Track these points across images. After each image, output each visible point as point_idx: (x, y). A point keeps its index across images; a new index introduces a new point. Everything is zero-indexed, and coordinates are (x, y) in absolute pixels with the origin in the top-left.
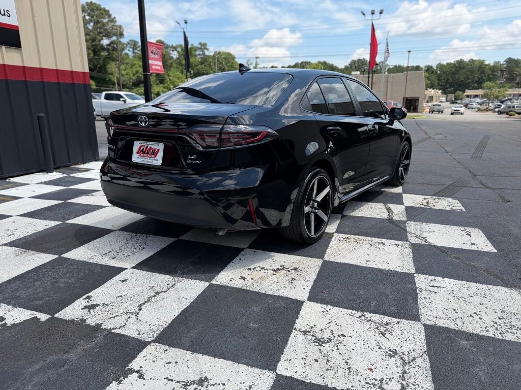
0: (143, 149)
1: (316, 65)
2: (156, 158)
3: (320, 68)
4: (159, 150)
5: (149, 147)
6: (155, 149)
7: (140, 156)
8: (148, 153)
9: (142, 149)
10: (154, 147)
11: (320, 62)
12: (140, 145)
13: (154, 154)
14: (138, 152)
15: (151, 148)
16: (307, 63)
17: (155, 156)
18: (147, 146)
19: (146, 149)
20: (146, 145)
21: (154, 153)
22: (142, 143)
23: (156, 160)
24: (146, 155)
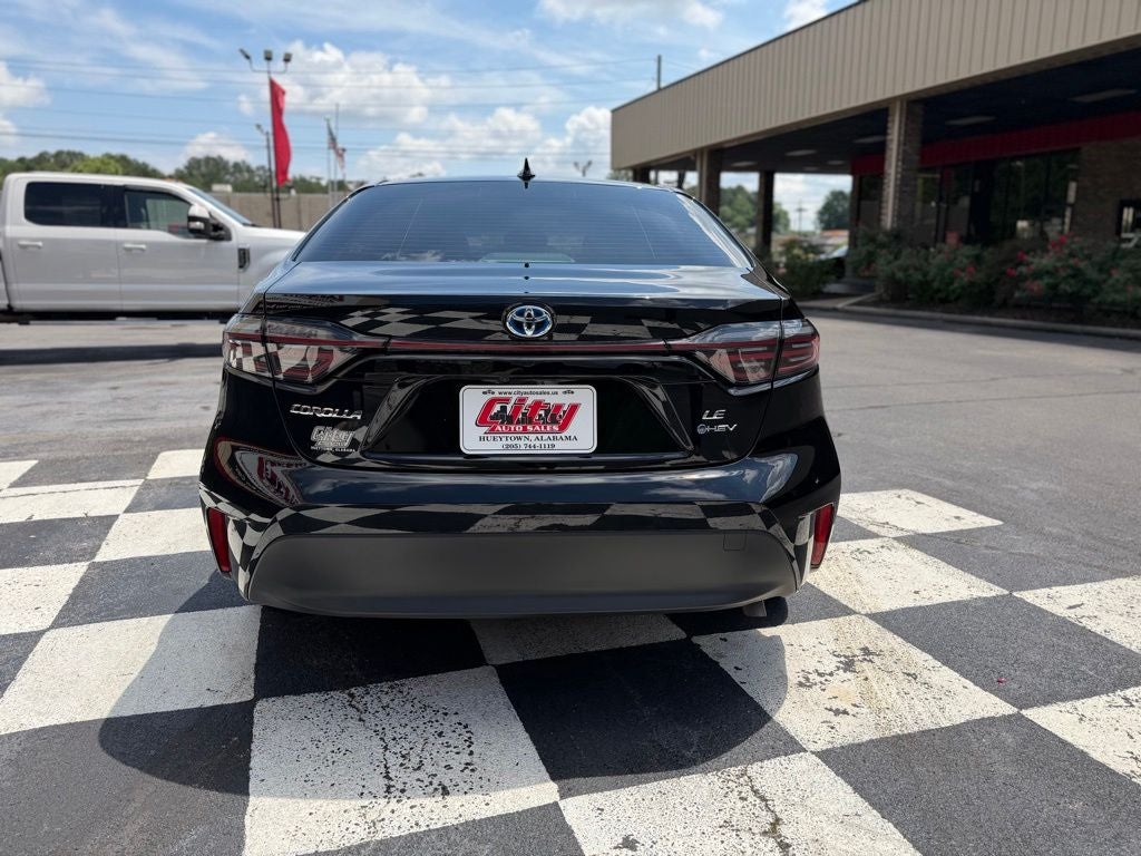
0: (504, 408)
1: (102, 162)
2: (566, 434)
3: (113, 170)
4: (574, 408)
5: (529, 402)
6: (558, 407)
7: (492, 431)
8: (528, 420)
9: (497, 408)
10: (552, 400)
11: (110, 157)
12: (490, 396)
13: (554, 421)
14: (482, 421)
15: (538, 403)
16: (74, 156)
17: (563, 427)
18: (522, 401)
19: (517, 408)
20: (514, 398)
21: (557, 418)
22: (497, 391)
23: (569, 438)
24: (520, 428)
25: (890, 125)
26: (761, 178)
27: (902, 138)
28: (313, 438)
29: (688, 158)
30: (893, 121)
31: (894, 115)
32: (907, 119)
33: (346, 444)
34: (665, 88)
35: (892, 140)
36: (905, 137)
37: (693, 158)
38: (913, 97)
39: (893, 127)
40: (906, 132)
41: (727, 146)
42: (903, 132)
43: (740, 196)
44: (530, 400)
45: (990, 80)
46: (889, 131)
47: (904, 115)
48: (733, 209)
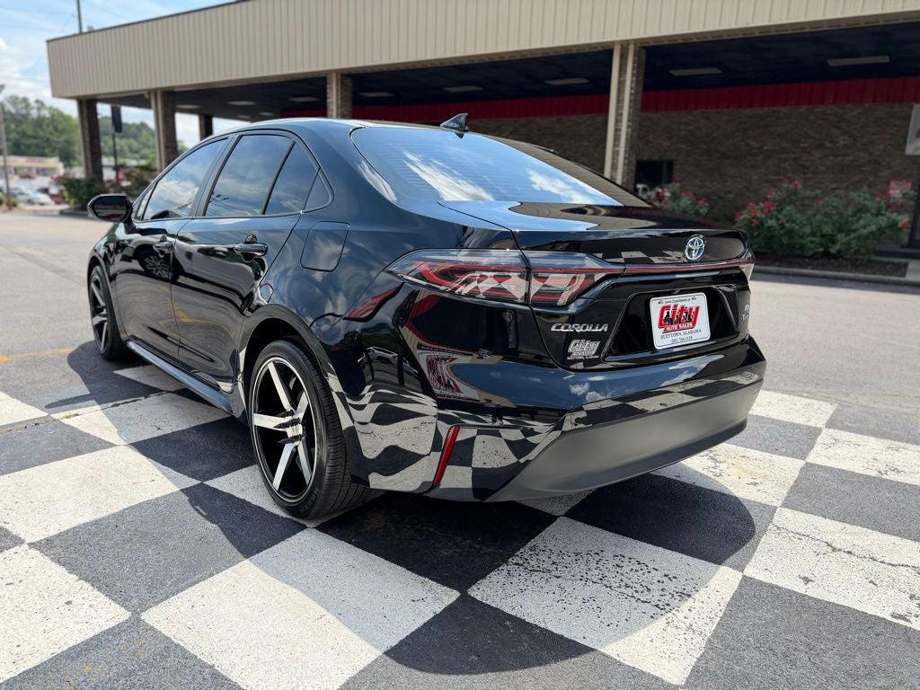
0: (668, 313)
2: (696, 328)
4: (697, 309)
5: (679, 308)
6: (691, 309)
7: (666, 331)
8: (679, 321)
9: (665, 314)
10: (688, 305)
12: (661, 305)
13: (690, 320)
14: (661, 325)
15: (682, 308)
17: (694, 324)
18: (676, 306)
19: (674, 313)
20: (672, 305)
21: (690, 317)
22: (664, 301)
23: (697, 331)
24: (675, 326)
25: (328, 91)
26: (200, 120)
27: (339, 102)
28: (570, 350)
29: (142, 96)
30: (331, 88)
31: (332, 83)
32: (341, 87)
33: (593, 352)
34: (86, 33)
35: (332, 103)
36: (342, 102)
37: (147, 96)
38: (346, 72)
39: (332, 93)
40: (342, 98)
41: (176, 90)
42: (339, 97)
43: (144, 131)
44: (680, 305)
45: (402, 68)
46: (328, 96)
47: (339, 84)
48: (139, 143)
